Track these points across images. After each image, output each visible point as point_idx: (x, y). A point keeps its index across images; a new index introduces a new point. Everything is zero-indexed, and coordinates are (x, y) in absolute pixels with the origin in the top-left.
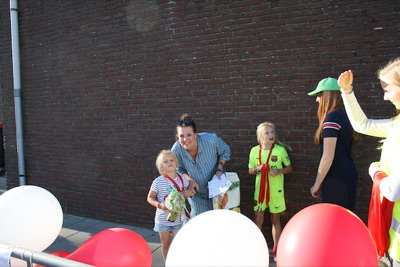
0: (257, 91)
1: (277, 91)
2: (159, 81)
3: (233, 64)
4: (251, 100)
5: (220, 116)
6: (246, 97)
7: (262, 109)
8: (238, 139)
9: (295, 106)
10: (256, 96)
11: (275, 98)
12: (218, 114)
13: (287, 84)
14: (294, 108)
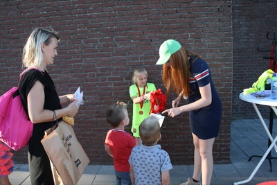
0: (101, 41)
1: (118, 40)
2: (13, 33)
3: (80, 17)
4: (96, 48)
5: (71, 62)
6: (92, 46)
7: (105, 56)
8: (87, 80)
9: (132, 51)
10: (100, 45)
11: (116, 46)
12: (68, 60)
13: (125, 35)
14: (131, 54)
